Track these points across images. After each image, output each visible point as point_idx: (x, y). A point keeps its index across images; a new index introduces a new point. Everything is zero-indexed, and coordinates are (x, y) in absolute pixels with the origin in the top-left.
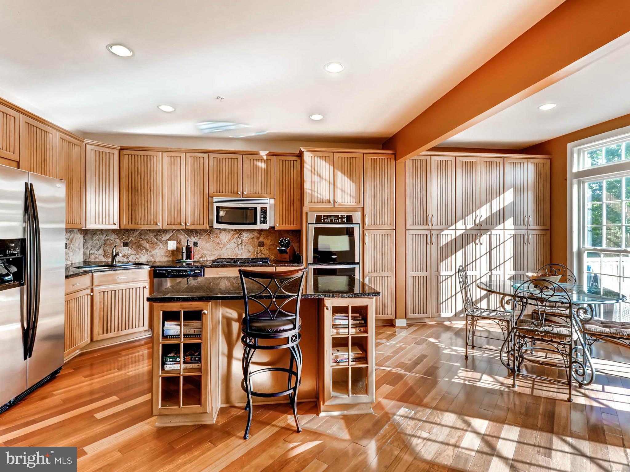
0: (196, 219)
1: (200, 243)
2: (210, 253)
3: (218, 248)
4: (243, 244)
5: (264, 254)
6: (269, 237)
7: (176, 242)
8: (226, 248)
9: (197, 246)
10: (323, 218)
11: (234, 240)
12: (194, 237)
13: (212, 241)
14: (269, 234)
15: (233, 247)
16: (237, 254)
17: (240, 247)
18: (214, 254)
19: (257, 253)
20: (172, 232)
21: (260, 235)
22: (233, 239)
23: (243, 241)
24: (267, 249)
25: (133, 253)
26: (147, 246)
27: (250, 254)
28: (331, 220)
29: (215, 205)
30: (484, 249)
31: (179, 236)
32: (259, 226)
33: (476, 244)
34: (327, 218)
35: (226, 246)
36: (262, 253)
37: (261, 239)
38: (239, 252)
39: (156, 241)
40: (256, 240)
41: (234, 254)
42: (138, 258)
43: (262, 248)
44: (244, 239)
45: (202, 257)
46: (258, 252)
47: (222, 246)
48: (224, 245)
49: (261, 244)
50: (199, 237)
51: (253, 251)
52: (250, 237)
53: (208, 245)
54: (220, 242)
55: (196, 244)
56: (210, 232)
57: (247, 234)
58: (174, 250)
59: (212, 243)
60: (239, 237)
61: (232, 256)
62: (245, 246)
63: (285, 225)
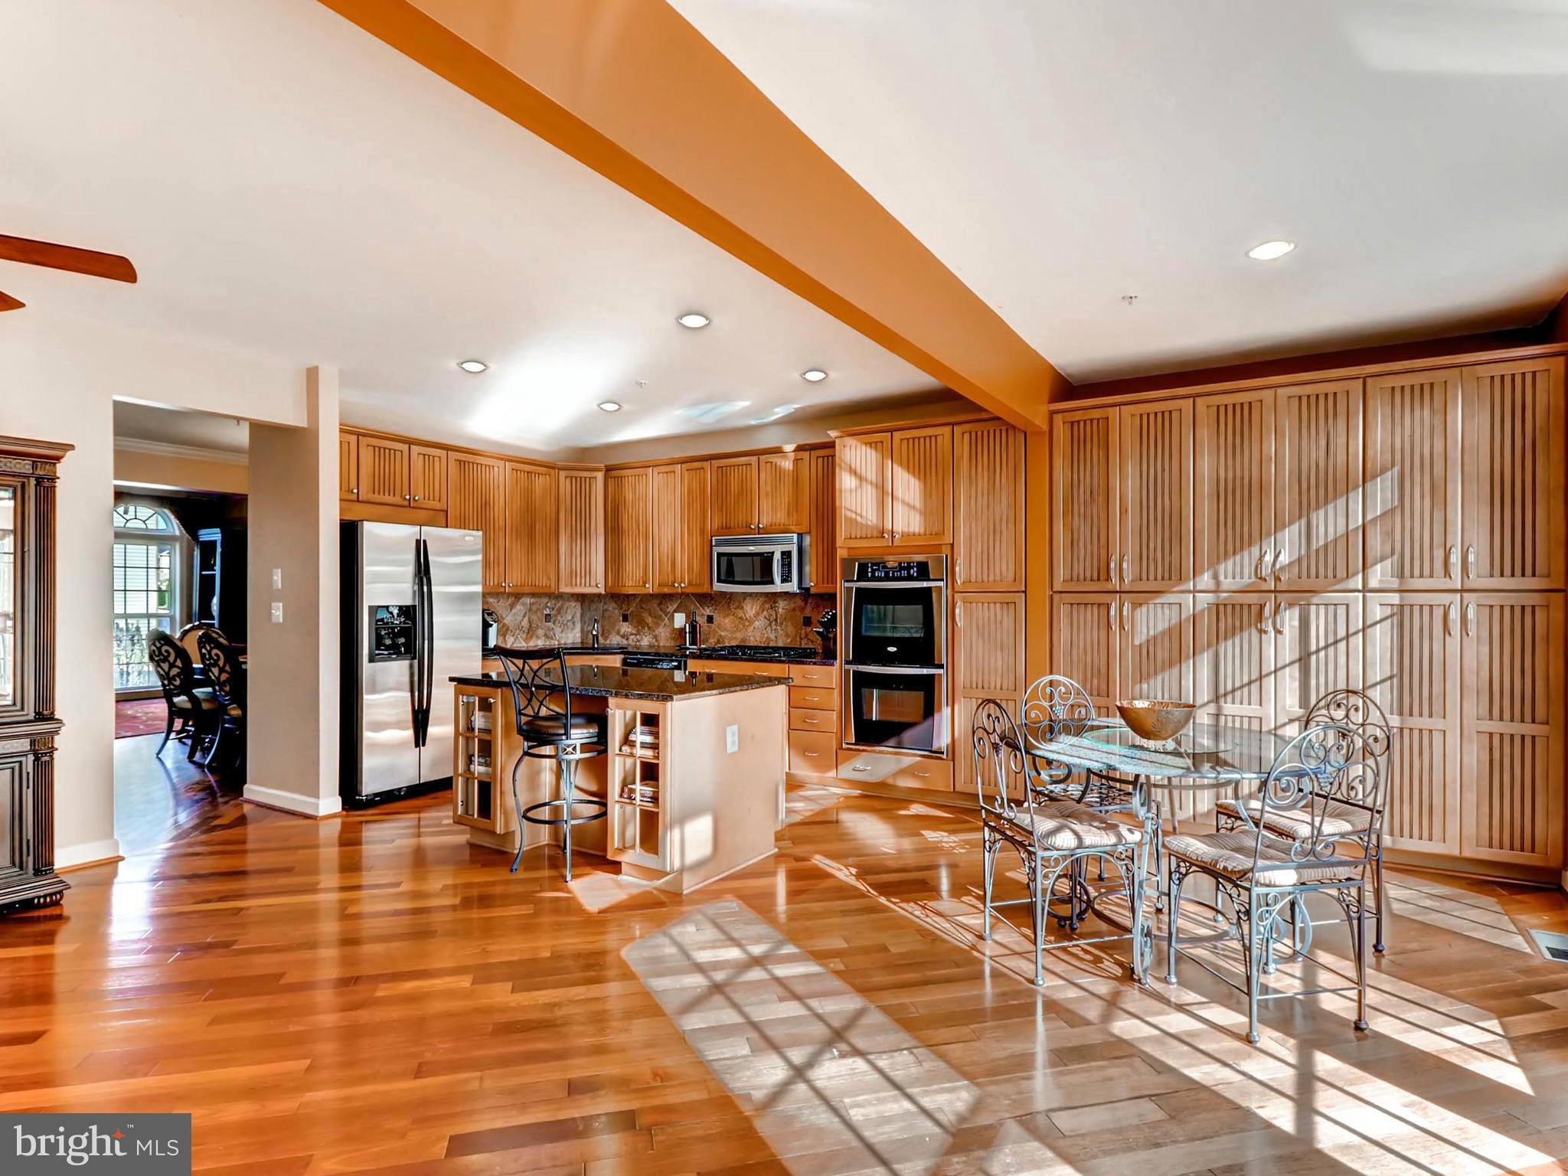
0: (694, 576)
1: (717, 618)
2: (729, 634)
3: (741, 626)
4: (779, 620)
5: (812, 642)
7: (685, 615)
8: (752, 628)
9: (711, 623)
10: (872, 567)
11: (765, 613)
12: (708, 607)
13: (733, 613)
15: (763, 626)
16: (769, 640)
17: (774, 627)
18: (736, 638)
19: (801, 639)
20: (681, 598)
21: (806, 603)
23: (778, 616)
25: (634, 632)
26: (649, 620)
27: (789, 640)
28: (887, 573)
29: (716, 550)
31: (688, 604)
32: (779, 586)
33: (1261, 631)
34: (878, 570)
35: (753, 623)
37: (808, 612)
38: (772, 636)
39: (660, 613)
40: (798, 613)
41: (764, 639)
42: (638, 641)
44: (780, 610)
45: (718, 642)
46: (803, 636)
47: (746, 623)
48: (751, 622)
49: (807, 622)
50: (714, 607)
51: (794, 634)
52: (788, 607)
53: (727, 620)
54: (743, 615)
55: (710, 619)
56: (729, 598)
57: (785, 601)
58: (681, 629)
59: (733, 617)
60: (772, 608)
62: (781, 624)
63: (827, 584)
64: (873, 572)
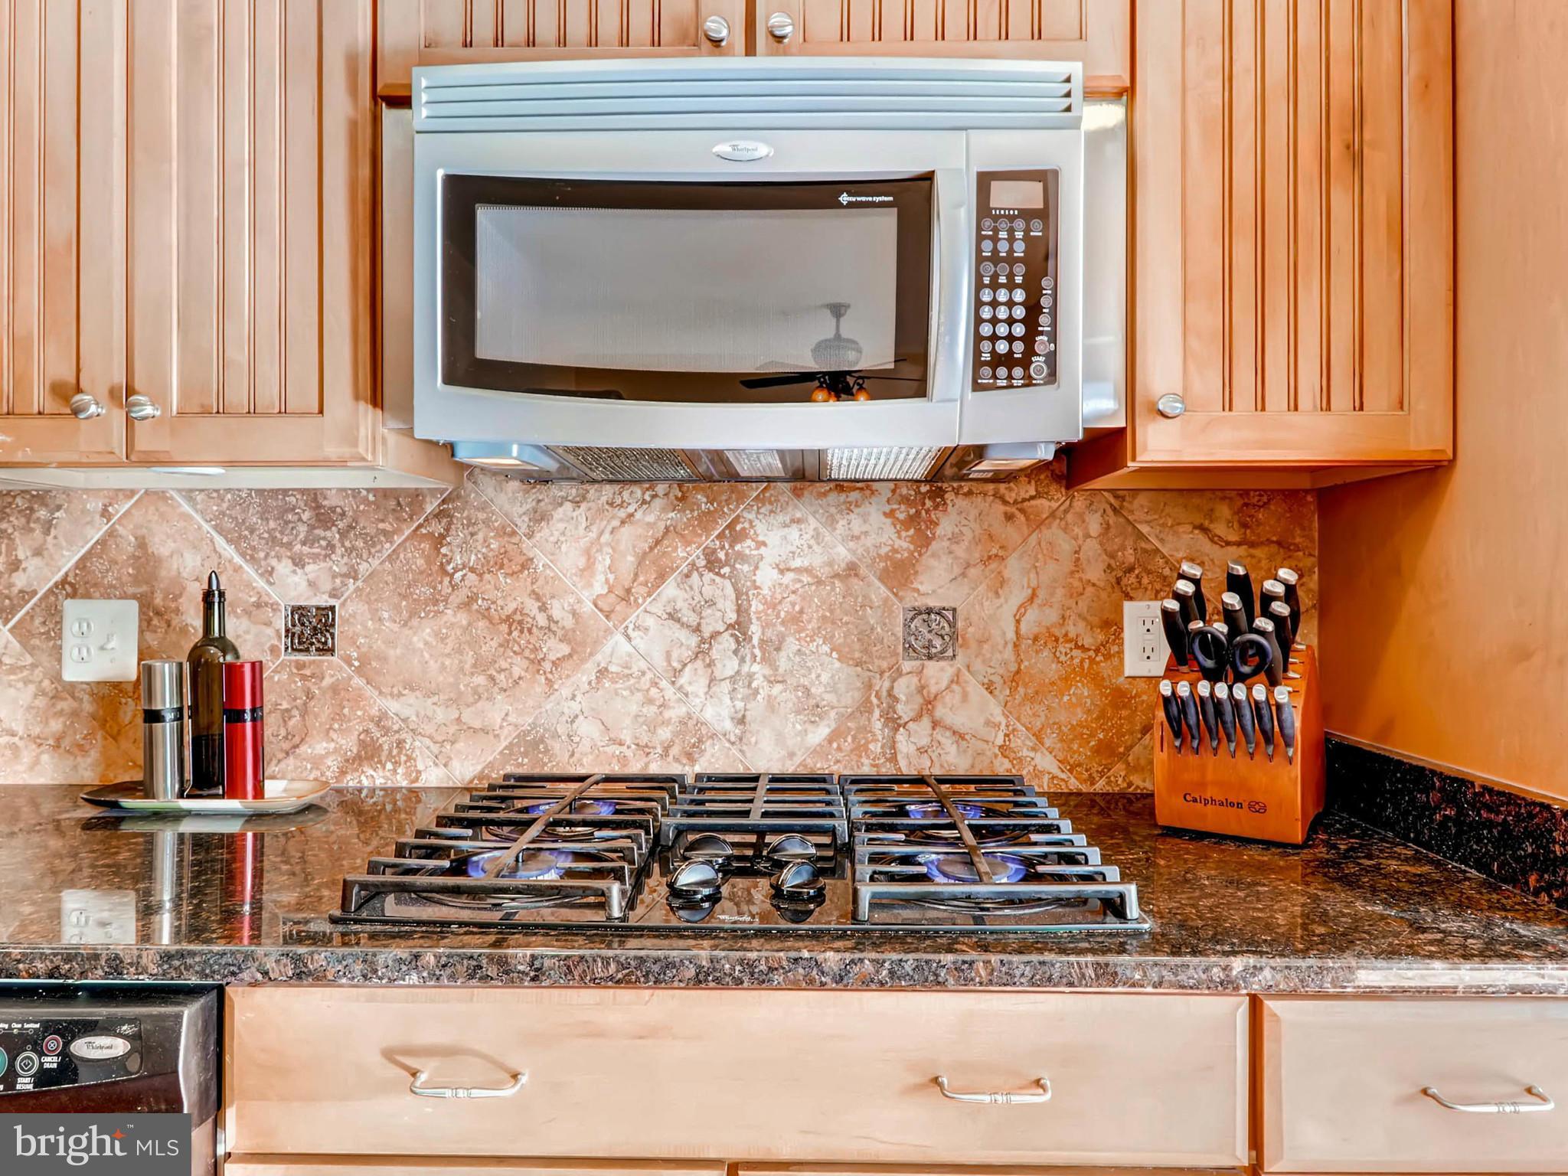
1: (351, 618)
2: (440, 715)
3: (518, 666)
4: (755, 629)
5: (959, 736)
6: (1014, 568)
7: (133, 606)
9: (327, 650)
11: (670, 589)
12: (298, 562)
13: (462, 595)
14: (1011, 533)
15: (659, 661)
16: (694, 734)
17: (728, 666)
18: (485, 731)
19: (894, 723)
20: (105, 513)
21: (923, 541)
22: (662, 577)
23: (756, 606)
24: (990, 688)
27: (820, 733)
35: (597, 643)
36: (935, 724)
37: (934, 586)
38: (718, 713)
40: (879, 591)
41: (665, 734)
43: (938, 673)
44: (766, 577)
45: (368, 753)
46: (904, 711)
47: (555, 649)
48: (578, 643)
50: (339, 563)
51: (850, 698)
52: (816, 559)
53: (423, 634)
54: (532, 607)
55: (311, 630)
56: (439, 515)
57: (793, 533)
58: (117, 686)
59: (463, 618)
60: (712, 564)
61: (645, 749)
62: (771, 648)
63: (1261, 404)
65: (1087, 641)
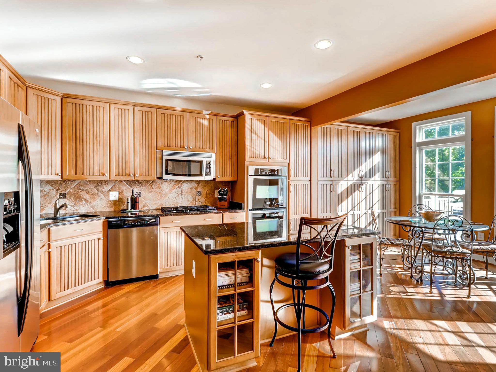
0: (144, 171)
1: (142, 193)
2: (152, 202)
3: (160, 197)
4: (183, 193)
5: (201, 203)
6: (206, 188)
7: (118, 192)
8: (167, 198)
9: (140, 196)
10: (260, 171)
12: (137, 188)
13: (154, 191)
14: (206, 185)
15: (174, 196)
16: (177, 203)
17: (180, 197)
18: (157, 204)
19: (196, 202)
20: (114, 183)
21: (198, 185)
22: (174, 189)
23: (183, 191)
24: (204, 198)
25: (72, 204)
26: (87, 197)
27: (189, 203)
28: (266, 173)
29: (165, 158)
30: (363, 195)
31: (121, 186)
32: (205, 177)
33: (359, 191)
34: (263, 171)
35: (168, 195)
36: (199, 202)
37: (199, 189)
38: (179, 201)
39: (97, 192)
40: (194, 190)
41: (175, 203)
42: (77, 210)
43: (200, 197)
44: (184, 189)
45: (144, 206)
46: (197, 200)
47: (164, 196)
48: (166, 195)
49: (200, 193)
50: (141, 188)
51: (192, 199)
52: (189, 187)
53: (150, 194)
54: (162, 192)
55: (139, 194)
56: (152, 183)
57: (187, 184)
58: (116, 201)
59: (154, 193)
60: (179, 187)
61: (173, 205)
62: (184, 195)
63: (225, 176)
64: (261, 172)
65: (212, 194)
